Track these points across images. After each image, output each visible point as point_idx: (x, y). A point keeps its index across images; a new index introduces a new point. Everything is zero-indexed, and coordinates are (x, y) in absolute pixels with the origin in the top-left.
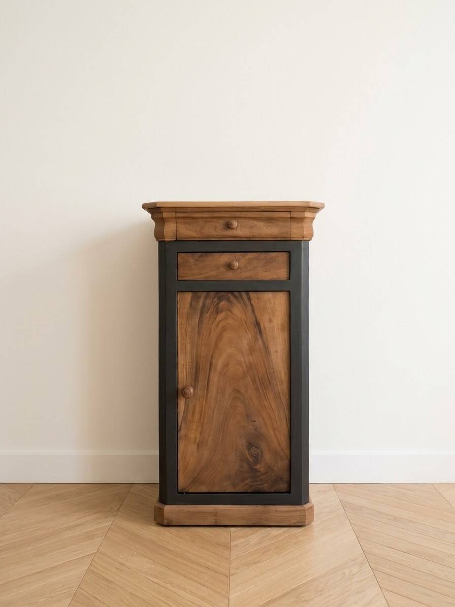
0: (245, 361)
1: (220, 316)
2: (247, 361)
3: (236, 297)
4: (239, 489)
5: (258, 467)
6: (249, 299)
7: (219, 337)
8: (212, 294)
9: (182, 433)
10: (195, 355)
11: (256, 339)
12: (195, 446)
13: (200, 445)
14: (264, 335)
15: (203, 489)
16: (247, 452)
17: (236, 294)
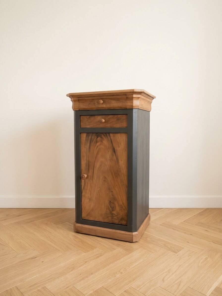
0: (108, 164)
1: (98, 144)
2: (109, 164)
3: (104, 135)
4: (106, 220)
5: (113, 212)
6: (110, 136)
7: (98, 154)
8: (94, 134)
9: (83, 194)
10: (87, 160)
11: (113, 155)
12: (88, 200)
13: (90, 199)
14: (116, 153)
15: (91, 219)
16: (109, 205)
17: (104, 134)
